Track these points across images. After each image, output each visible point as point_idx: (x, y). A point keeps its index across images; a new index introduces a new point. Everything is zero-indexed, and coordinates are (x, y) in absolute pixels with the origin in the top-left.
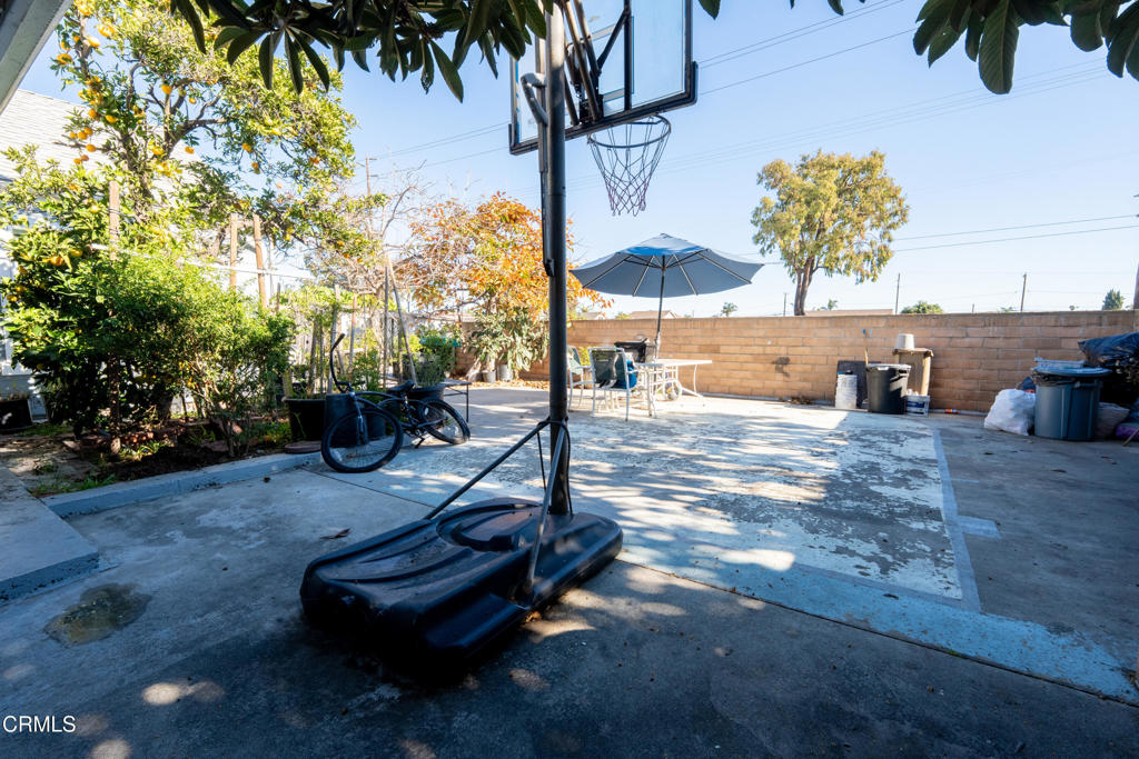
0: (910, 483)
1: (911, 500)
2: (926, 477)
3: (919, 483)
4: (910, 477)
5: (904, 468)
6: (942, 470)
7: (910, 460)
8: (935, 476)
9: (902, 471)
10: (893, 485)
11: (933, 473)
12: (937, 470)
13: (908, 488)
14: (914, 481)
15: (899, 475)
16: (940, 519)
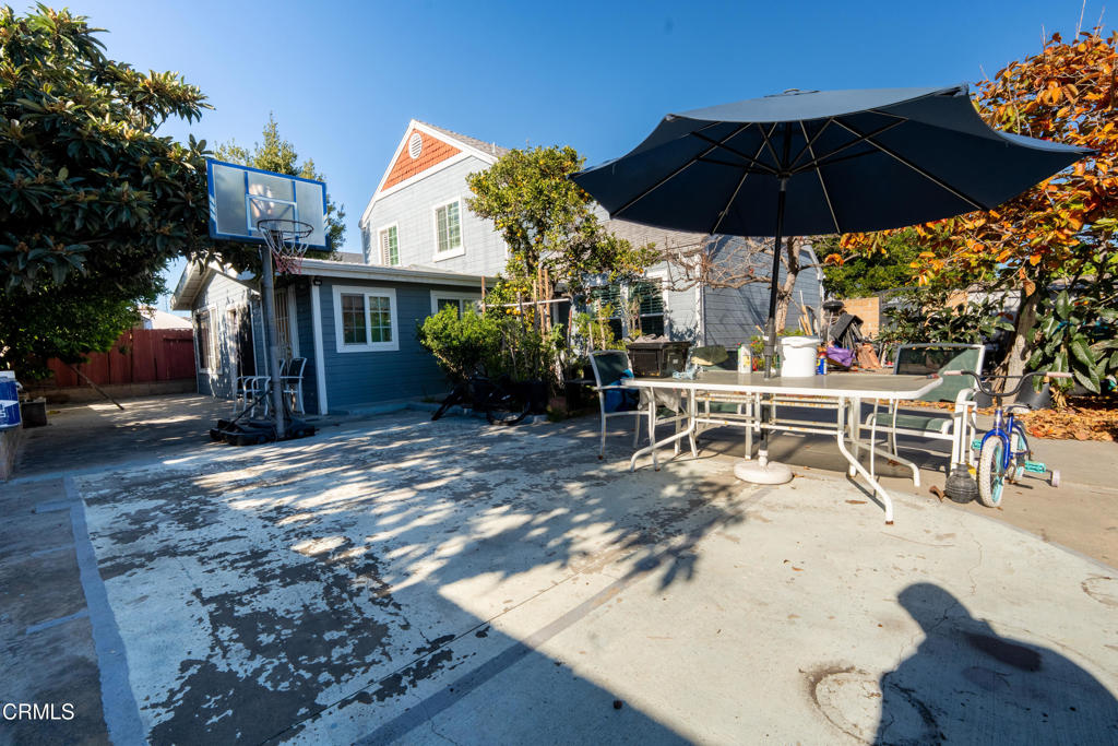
0: (129, 521)
1: (117, 504)
2: (112, 536)
3: (116, 525)
4: (133, 527)
5: (148, 537)
6: (91, 558)
7: (151, 557)
8: (99, 542)
9: (149, 531)
10: (147, 512)
11: (103, 547)
12: (99, 555)
13: (127, 515)
14: (125, 525)
15: (148, 525)
16: (87, 500)
